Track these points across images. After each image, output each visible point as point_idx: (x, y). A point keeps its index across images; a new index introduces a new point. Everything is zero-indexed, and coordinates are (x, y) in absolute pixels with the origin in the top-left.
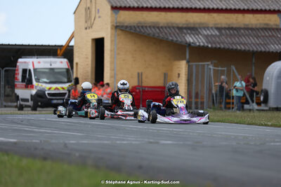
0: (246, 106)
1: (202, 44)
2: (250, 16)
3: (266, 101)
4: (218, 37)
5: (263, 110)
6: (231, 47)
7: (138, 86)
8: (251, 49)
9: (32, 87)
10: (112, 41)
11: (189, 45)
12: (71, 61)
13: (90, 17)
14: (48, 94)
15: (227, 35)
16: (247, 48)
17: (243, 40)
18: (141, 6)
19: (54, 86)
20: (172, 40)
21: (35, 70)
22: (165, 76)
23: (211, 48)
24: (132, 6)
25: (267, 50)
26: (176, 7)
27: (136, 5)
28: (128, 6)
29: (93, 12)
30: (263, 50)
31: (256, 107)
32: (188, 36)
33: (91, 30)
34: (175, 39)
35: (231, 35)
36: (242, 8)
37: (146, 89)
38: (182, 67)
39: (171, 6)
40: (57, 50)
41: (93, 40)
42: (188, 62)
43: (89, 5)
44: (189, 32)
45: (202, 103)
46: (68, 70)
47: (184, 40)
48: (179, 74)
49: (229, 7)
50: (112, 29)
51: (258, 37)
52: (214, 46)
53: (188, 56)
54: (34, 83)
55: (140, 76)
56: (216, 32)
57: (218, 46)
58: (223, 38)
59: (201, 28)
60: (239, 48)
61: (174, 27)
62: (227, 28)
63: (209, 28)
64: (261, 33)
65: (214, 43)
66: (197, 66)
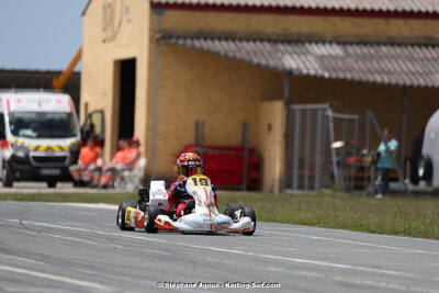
0: (393, 185)
1: (312, 72)
2: (399, 22)
3: (428, 176)
4: (342, 59)
6: (364, 78)
8: (401, 83)
9: (5, 144)
10: (151, 64)
11: (290, 73)
12: (76, 100)
13: (112, 21)
14: (35, 158)
15: (357, 55)
16: (394, 81)
17: (386, 65)
18: (203, 2)
19: (45, 143)
20: (259, 65)
21: (11, 114)
22: (245, 127)
23: (329, 80)
25: (430, 84)
26: (266, 4)
29: (118, 13)
30: (422, 83)
31: (411, 187)
32: (287, 56)
33: (113, 44)
34: (263, 62)
35: (364, 56)
36: (384, 9)
37: (211, 152)
38: (276, 112)
39: (258, 3)
40: (51, 80)
41: (116, 62)
42: (288, 103)
44: (289, 48)
45: (312, 178)
46: (70, 115)
47: (279, 64)
48: (270, 127)
49: (361, 7)
50: (151, 41)
51: (412, 60)
52: (334, 75)
53: (286, 94)
54: (10, 137)
55: (198, 126)
56: (336, 50)
57: (342, 76)
58: (351, 62)
59: (310, 42)
60: (379, 79)
61: (262, 41)
62: (358, 44)
63: (324, 43)
64: (418, 52)
65: (335, 70)
66: (304, 112)
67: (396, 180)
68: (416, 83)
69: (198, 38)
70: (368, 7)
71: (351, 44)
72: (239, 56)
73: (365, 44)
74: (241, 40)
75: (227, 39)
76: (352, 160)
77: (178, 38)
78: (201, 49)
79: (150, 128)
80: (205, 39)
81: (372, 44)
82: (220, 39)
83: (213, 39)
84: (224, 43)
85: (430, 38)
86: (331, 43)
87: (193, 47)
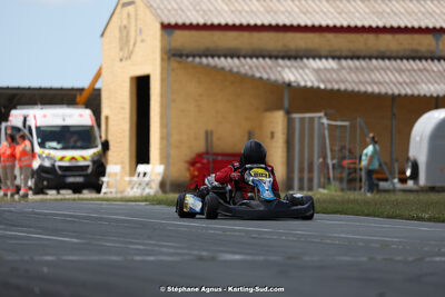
0: (383, 185)
1: (309, 84)
2: (388, 37)
3: (415, 176)
4: (336, 71)
5: (410, 191)
6: (356, 89)
7: (207, 153)
8: (390, 92)
10: (163, 80)
11: (289, 85)
12: (97, 113)
13: (128, 41)
14: (60, 167)
15: (350, 68)
16: (383, 91)
17: (377, 76)
18: (209, 23)
19: (70, 153)
20: (261, 78)
22: (250, 134)
23: (325, 90)
24: (195, 22)
25: (416, 93)
26: (266, 23)
27: (201, 22)
28: (188, 22)
29: (132, 33)
30: (409, 92)
31: (399, 186)
32: (287, 70)
33: (129, 62)
34: (265, 76)
35: (357, 68)
36: (374, 25)
37: (220, 158)
38: (278, 120)
39: (259, 23)
40: (75, 96)
41: (132, 78)
42: (288, 113)
43: (125, 22)
44: (288, 63)
45: (311, 180)
46: (92, 127)
47: (279, 78)
48: (272, 135)
49: (352, 24)
50: (162, 59)
51: (400, 71)
52: (329, 87)
53: (286, 104)
54: (38, 149)
55: (208, 135)
56: (332, 64)
57: (336, 87)
58: (344, 74)
59: (308, 58)
60: (369, 89)
61: (264, 57)
62: (352, 58)
63: (320, 58)
64: (406, 64)
65: (330, 82)
66: (302, 120)
67: (386, 180)
68: (403, 92)
69: (206, 56)
70: (360, 24)
71: (346, 58)
72: (243, 71)
73: (358, 58)
74: (245, 57)
75: (232, 57)
76: (346, 162)
77: (188, 56)
78: (208, 65)
79: (164, 138)
80: (213, 56)
81: (364, 58)
82: (225, 57)
83: (219, 57)
84: (229, 60)
85: (417, 51)
86: (327, 58)
87: (201, 63)
